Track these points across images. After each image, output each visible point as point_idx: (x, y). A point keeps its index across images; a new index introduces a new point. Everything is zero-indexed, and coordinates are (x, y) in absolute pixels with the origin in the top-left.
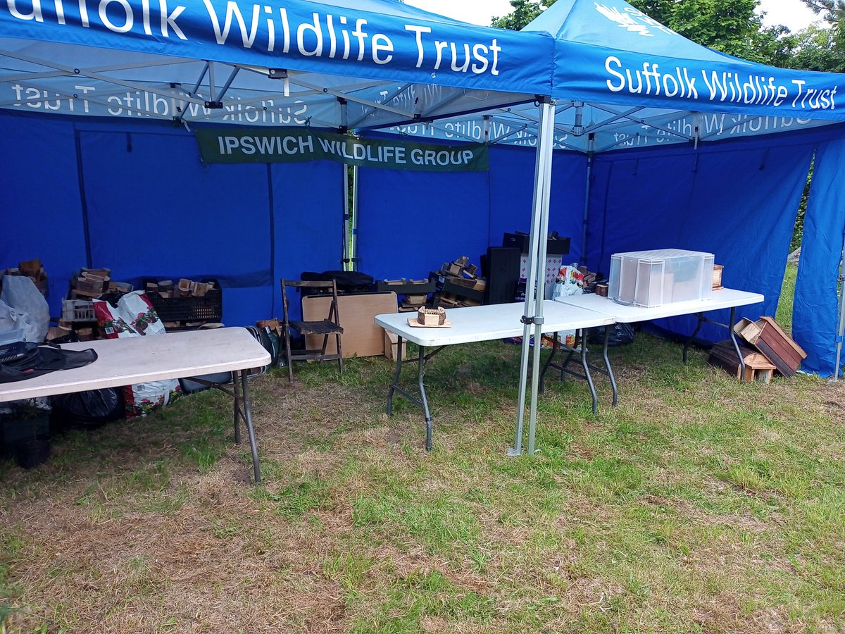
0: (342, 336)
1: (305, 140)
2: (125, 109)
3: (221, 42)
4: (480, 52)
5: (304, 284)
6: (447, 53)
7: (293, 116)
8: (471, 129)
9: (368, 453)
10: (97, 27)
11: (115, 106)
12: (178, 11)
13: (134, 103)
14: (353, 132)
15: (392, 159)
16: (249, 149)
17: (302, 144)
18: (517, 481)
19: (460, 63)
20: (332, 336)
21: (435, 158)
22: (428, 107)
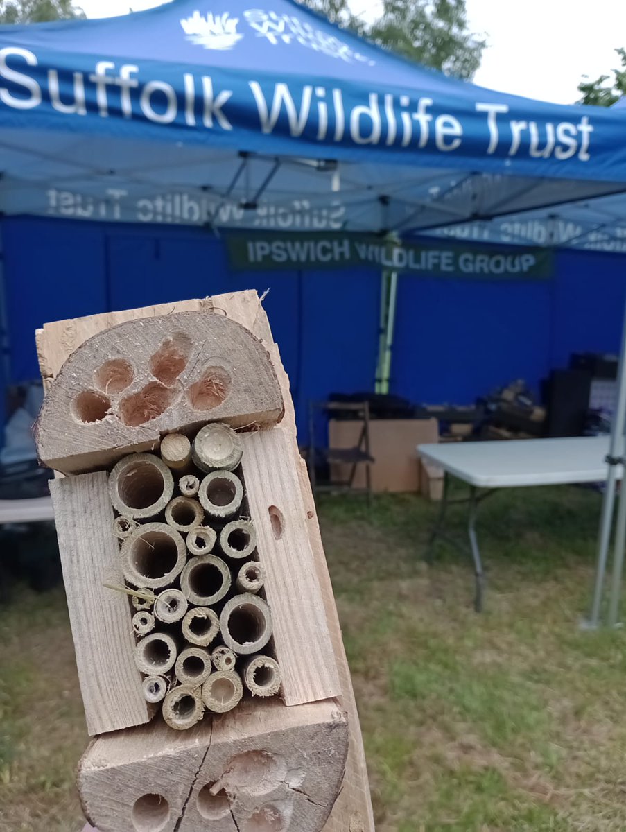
0: (373, 467)
1: (341, 244)
2: (155, 213)
3: (267, 130)
4: (567, 133)
5: (333, 405)
6: (525, 135)
7: (328, 219)
8: (532, 230)
9: (405, 609)
10: (138, 117)
11: (145, 211)
12: (225, 96)
13: (164, 208)
14: (394, 236)
15: (437, 266)
16: (279, 256)
17: (337, 250)
18: (594, 662)
19: (542, 146)
20: (361, 466)
21: (488, 265)
22: (487, 205)
